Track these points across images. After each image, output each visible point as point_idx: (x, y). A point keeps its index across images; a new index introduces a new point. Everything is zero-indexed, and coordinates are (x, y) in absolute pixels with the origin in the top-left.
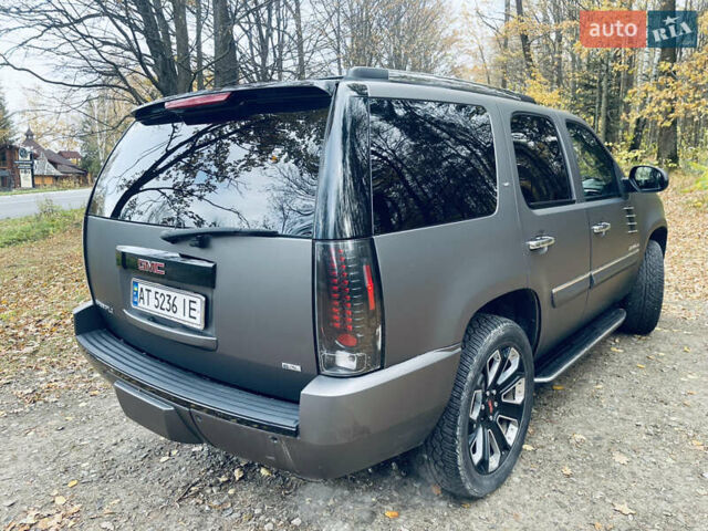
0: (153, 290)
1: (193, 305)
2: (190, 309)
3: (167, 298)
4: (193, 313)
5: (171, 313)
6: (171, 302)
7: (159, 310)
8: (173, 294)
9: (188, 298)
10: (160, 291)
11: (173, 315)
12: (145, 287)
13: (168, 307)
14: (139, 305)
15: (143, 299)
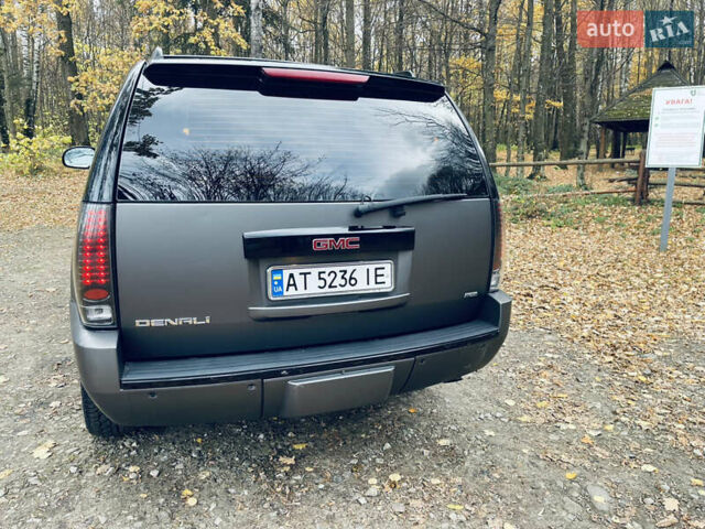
0: (315, 271)
1: (379, 272)
2: (376, 276)
3: (340, 275)
4: (379, 279)
5: (348, 287)
6: (347, 276)
7: (327, 289)
8: (349, 269)
9: (372, 267)
10: (328, 270)
11: (352, 288)
12: (296, 272)
13: (343, 282)
14: (285, 293)
15: (294, 285)
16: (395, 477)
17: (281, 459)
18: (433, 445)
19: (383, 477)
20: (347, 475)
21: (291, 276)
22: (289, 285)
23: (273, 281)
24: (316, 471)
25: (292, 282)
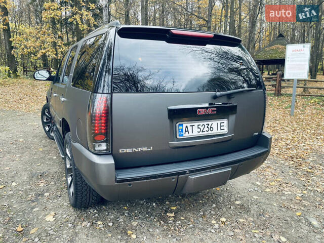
0: (196, 124)
1: (222, 124)
3: (206, 126)
4: (222, 128)
5: (210, 132)
6: (209, 127)
7: (201, 133)
8: (210, 123)
9: (219, 122)
10: (201, 124)
13: (207, 129)
14: (184, 135)
15: (188, 131)
16: (223, 219)
17: (168, 214)
18: (234, 204)
19: (218, 220)
20: (201, 219)
21: (187, 127)
22: (186, 131)
23: (179, 129)
24: (186, 219)
25: (187, 130)
